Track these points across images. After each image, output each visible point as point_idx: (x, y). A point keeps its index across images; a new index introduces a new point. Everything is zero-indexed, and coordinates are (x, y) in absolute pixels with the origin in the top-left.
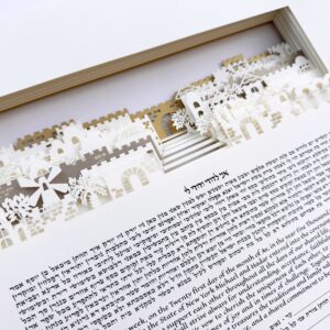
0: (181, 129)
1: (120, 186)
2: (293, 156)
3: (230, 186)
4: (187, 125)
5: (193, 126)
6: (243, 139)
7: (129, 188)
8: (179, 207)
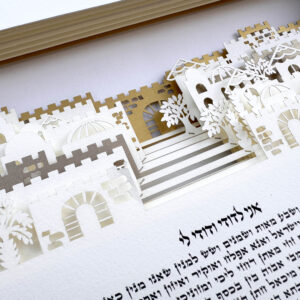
0: (175, 127)
1: (58, 226)
3: (264, 233)
4: (185, 121)
5: (195, 122)
6: (285, 147)
7: (74, 231)
8: (167, 272)
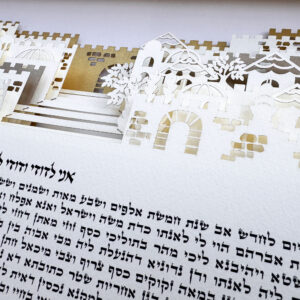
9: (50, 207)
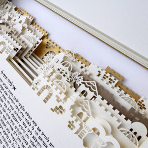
2: (37, 131)
9: (7, 94)
